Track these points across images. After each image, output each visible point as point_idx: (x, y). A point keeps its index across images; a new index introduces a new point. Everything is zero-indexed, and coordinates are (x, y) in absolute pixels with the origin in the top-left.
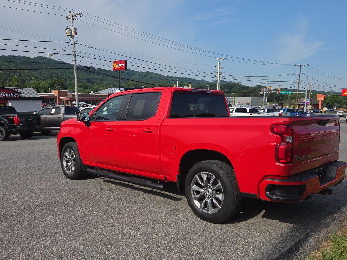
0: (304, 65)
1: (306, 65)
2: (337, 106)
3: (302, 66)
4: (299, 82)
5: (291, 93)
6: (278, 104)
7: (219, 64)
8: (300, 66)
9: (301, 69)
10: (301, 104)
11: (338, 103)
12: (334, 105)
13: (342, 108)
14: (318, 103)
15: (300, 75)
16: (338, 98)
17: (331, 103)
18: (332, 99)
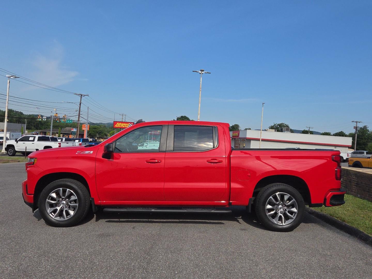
0: (84, 95)
1: (86, 95)
2: (98, 136)
3: (82, 96)
4: (79, 112)
5: (71, 122)
6: (41, 132)
7: (8, 82)
8: (80, 96)
9: (81, 98)
10: (65, 134)
11: (99, 134)
12: (96, 136)
13: (102, 139)
14: (83, 134)
15: (80, 105)
16: (99, 129)
17: (93, 133)
18: (93, 130)
